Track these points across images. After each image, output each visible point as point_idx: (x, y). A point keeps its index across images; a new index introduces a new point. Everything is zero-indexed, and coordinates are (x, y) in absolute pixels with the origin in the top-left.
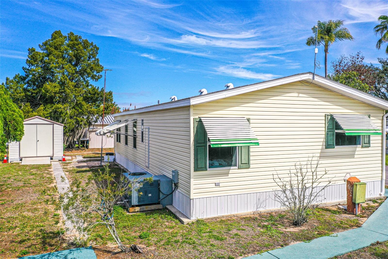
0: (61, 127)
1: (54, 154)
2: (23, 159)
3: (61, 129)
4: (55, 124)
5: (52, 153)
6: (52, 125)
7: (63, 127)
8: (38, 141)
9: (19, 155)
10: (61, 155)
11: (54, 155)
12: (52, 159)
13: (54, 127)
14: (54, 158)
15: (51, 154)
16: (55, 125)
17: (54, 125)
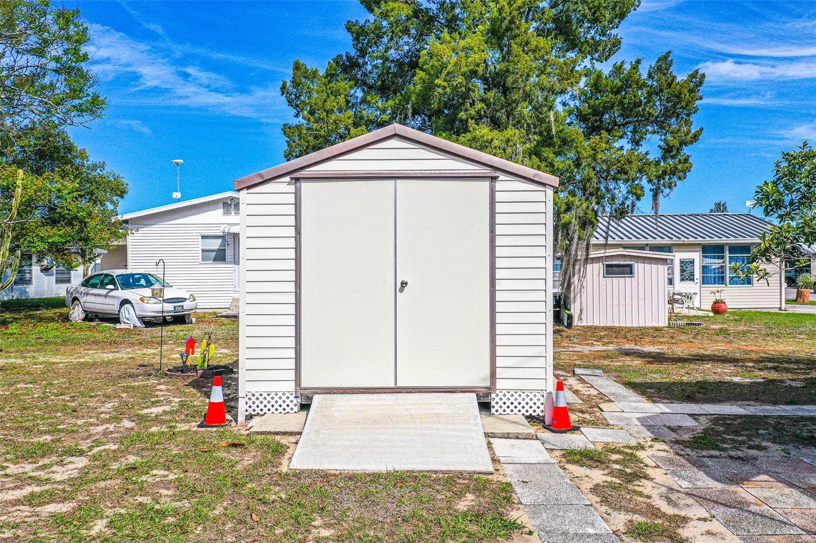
0: (540, 196)
1: (499, 373)
2: (317, 399)
3: (541, 207)
4: (502, 177)
5: (487, 371)
6: (486, 184)
7: (550, 192)
8: (401, 290)
9: (292, 375)
10: (540, 385)
11: (500, 384)
12: (485, 406)
13: (499, 197)
14: (495, 400)
15: (478, 377)
16: (504, 184)
17: (499, 186)
